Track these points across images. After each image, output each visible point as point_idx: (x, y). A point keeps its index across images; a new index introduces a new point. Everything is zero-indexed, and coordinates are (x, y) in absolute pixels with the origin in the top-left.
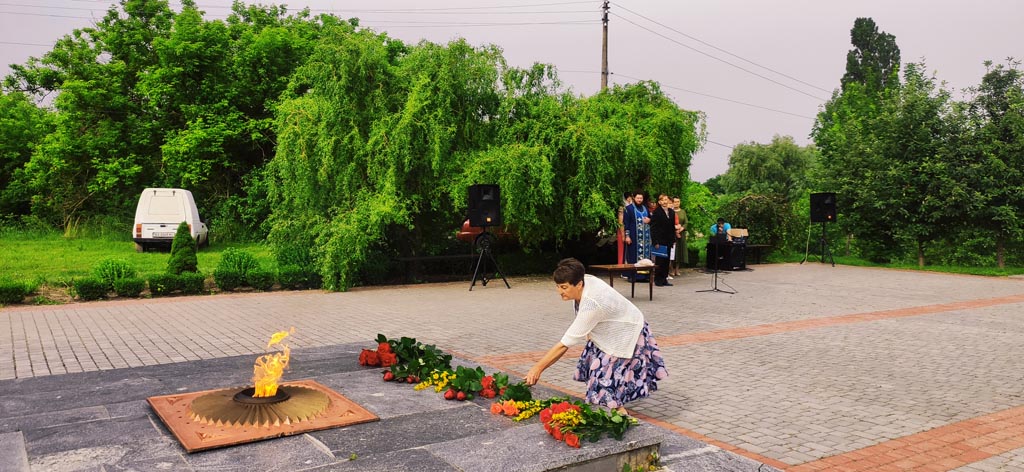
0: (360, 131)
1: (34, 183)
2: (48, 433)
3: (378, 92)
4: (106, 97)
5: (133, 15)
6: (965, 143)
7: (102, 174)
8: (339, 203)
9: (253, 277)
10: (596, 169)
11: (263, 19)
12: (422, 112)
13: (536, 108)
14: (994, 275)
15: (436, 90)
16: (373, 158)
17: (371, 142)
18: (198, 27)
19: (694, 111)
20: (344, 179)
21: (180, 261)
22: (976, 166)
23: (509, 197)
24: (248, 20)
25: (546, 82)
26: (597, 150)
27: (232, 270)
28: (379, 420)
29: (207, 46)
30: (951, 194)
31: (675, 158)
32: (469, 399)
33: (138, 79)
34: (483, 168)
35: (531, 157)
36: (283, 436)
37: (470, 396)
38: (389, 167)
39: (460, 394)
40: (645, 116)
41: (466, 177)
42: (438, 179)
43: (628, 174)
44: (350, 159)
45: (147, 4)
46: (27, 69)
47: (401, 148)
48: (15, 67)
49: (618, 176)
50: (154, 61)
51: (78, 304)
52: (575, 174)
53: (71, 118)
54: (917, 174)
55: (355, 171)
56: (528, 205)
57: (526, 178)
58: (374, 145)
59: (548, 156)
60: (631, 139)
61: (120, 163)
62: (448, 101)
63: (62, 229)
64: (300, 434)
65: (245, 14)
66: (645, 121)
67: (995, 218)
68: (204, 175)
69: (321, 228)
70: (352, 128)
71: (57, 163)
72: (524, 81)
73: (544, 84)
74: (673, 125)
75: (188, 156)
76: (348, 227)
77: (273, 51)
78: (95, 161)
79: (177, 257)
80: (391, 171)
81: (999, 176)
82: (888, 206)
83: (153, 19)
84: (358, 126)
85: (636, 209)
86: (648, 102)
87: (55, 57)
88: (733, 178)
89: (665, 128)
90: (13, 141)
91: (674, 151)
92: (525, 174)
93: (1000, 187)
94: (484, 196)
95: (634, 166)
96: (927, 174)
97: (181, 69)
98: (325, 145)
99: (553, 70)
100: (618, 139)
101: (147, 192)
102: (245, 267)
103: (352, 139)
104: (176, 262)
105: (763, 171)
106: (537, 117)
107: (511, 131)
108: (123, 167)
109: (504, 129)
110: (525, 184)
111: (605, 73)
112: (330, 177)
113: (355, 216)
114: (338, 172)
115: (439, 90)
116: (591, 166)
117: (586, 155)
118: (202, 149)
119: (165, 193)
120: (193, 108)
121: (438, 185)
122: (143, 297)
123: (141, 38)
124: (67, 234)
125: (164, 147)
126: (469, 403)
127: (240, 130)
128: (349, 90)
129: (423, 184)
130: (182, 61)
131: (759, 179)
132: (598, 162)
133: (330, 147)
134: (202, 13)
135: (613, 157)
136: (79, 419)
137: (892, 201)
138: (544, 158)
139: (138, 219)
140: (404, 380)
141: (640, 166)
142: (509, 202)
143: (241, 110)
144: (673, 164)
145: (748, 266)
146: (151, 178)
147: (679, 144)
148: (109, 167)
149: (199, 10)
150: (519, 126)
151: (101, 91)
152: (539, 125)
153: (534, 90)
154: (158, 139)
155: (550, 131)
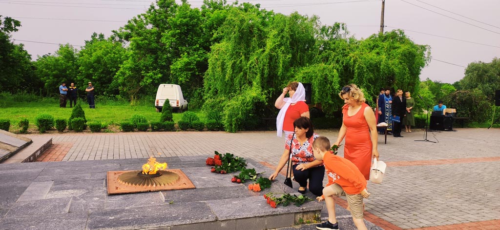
0: (245, 57)
1: (119, 81)
2: (63, 182)
3: (254, 39)
4: (149, 44)
5: (161, 7)
7: (146, 78)
8: (235, 92)
9: (195, 124)
10: (363, 76)
11: (216, 7)
12: (275, 48)
13: (333, 45)
15: (283, 37)
16: (250, 70)
17: (250, 62)
18: (187, 11)
19: (424, 45)
20: (237, 81)
21: (165, 116)
23: (317, 90)
24: (210, 7)
26: (364, 66)
27: (186, 121)
28: (195, 188)
29: (191, 20)
31: (410, 70)
32: (243, 183)
33: (162, 36)
34: (304, 75)
35: (328, 70)
36: (150, 191)
37: (243, 181)
38: (257, 75)
39: (238, 180)
40: (395, 48)
43: (382, 79)
44: (241, 71)
45: (166, 2)
46: (119, 32)
47: (264, 65)
48: (114, 31)
49: (376, 80)
50: (169, 28)
51: (121, 133)
53: (134, 53)
55: (243, 76)
56: (327, 94)
57: (325, 81)
58: (250, 65)
59: (338, 70)
60: (384, 60)
61: (153, 73)
62: (288, 42)
63: (130, 101)
64: (158, 191)
65: (209, 5)
66: (394, 51)
68: (188, 78)
70: (241, 56)
71: (128, 73)
72: (329, 31)
73: (340, 33)
74: (410, 53)
75: (181, 70)
76: (237, 103)
77: (219, 21)
78: (143, 72)
79: (164, 114)
80: (258, 77)
83: (169, 9)
84: (244, 55)
85: (385, 97)
86: (397, 41)
87: (127, 27)
88: (467, 82)
89: (405, 54)
90: (113, 64)
91: (410, 66)
92: (325, 78)
95: (386, 74)
97: (179, 31)
98: (229, 64)
99: (345, 25)
100: (376, 60)
101: (161, 86)
102: (192, 120)
103: (241, 61)
104: (163, 117)
105: (486, 78)
106: (334, 50)
107: (320, 57)
108: (155, 75)
109: (317, 56)
110: (325, 83)
111: (382, 26)
112: (231, 79)
113: (240, 97)
114: (234, 77)
115: (284, 37)
116: (360, 75)
117: (358, 69)
118: (187, 67)
119: (168, 86)
120: (184, 48)
121: (283, 83)
122: (148, 131)
123: (163, 17)
124: (132, 104)
125: (172, 67)
126: (241, 184)
127: (203, 58)
128: (240, 38)
129: (276, 83)
130: (180, 27)
131: (483, 82)
132: (365, 72)
133: (231, 65)
134: (190, 5)
135: (373, 70)
136: (77, 178)
138: (335, 70)
139: (157, 98)
141: (389, 74)
142: (317, 92)
143: (204, 49)
144: (409, 73)
145: (453, 129)
146: (166, 80)
147: (413, 63)
148: (148, 74)
149: (189, 4)
150: (324, 54)
151: (146, 41)
152: (334, 53)
153: (334, 36)
154: (169, 62)
155: (340, 57)
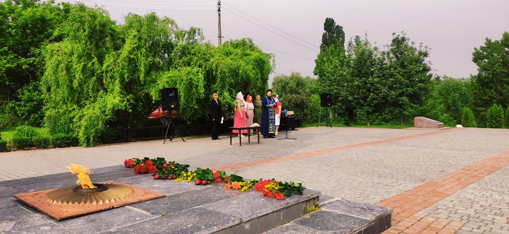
0: (98, 60)
3: (107, 39)
6: (386, 69)
8: (87, 99)
10: (226, 80)
12: (134, 50)
13: (193, 50)
14: (400, 128)
15: (140, 39)
16: (106, 74)
17: (105, 66)
19: (269, 53)
20: (89, 86)
22: (391, 79)
23: (182, 94)
25: (197, 37)
26: (226, 71)
27: (23, 138)
28: (165, 196)
30: (381, 92)
31: (261, 76)
32: (209, 184)
34: (168, 80)
35: (193, 74)
36: (113, 208)
37: (209, 182)
38: (116, 79)
39: (204, 182)
40: (246, 55)
41: (158, 85)
42: (143, 86)
43: (240, 84)
44: (93, 75)
47: (122, 69)
49: (236, 84)
52: (214, 84)
54: (366, 83)
55: (96, 81)
56: (192, 98)
57: (190, 85)
58: (107, 67)
59: (202, 73)
64: (123, 206)
66: (246, 58)
67: (400, 102)
69: (77, 113)
70: (93, 58)
72: (186, 36)
73: (196, 38)
74: (260, 59)
76: (94, 111)
77: (35, 20)
80: (117, 82)
81: (401, 84)
82: (354, 98)
84: (97, 57)
86: (247, 49)
89: (257, 61)
91: (261, 72)
92: (191, 82)
93: (402, 89)
94: (169, 95)
95: (243, 79)
96: (370, 83)
98: (78, 67)
99: (201, 31)
100: (235, 66)
102: (31, 136)
103: (93, 64)
105: (288, 89)
106: (195, 54)
107: (181, 61)
109: (177, 61)
110: (190, 88)
111: (220, 37)
112: (80, 85)
113: (97, 105)
114: (85, 83)
115: (142, 38)
116: (223, 79)
117: (221, 73)
121: (143, 89)
126: (209, 186)
127: (16, 64)
128: (90, 37)
129: (134, 89)
132: (227, 77)
133: (80, 68)
135: (233, 75)
137: (356, 96)
138: (200, 74)
140: (166, 178)
141: (246, 79)
142: (182, 97)
143: (15, 53)
144: (261, 79)
147: (263, 70)
150: (185, 59)
152: (196, 58)
153: (191, 41)
155: (202, 61)
